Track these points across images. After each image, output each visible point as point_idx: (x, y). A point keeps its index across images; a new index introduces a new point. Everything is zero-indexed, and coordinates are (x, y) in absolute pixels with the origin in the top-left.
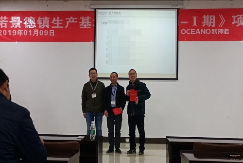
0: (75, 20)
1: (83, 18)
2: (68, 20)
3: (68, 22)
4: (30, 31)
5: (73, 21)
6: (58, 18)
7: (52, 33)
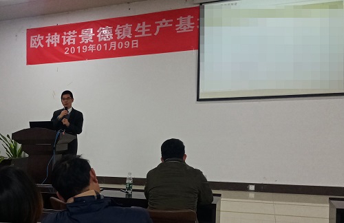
0: (169, 23)
1: (181, 19)
2: (159, 24)
3: (158, 27)
4: (106, 45)
5: (166, 25)
6: (144, 23)
7: (136, 44)
